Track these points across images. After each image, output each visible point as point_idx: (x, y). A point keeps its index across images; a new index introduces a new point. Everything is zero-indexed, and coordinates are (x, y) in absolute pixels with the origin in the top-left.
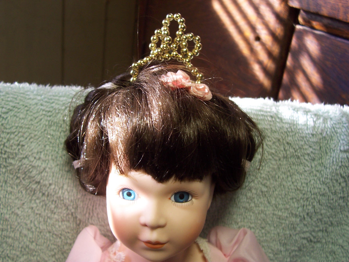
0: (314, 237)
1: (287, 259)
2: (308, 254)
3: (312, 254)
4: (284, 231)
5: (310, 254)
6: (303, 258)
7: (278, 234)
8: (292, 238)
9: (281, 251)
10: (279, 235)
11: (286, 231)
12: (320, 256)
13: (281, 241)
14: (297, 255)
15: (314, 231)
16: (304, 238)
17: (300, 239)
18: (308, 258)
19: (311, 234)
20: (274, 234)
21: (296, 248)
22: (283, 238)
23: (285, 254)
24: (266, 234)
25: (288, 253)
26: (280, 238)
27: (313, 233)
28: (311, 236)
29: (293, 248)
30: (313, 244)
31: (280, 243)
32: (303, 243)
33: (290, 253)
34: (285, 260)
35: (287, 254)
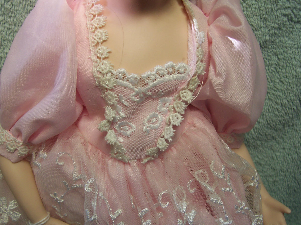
0: (296, 16)
1: (266, 36)
2: (287, 35)
3: (291, 35)
4: (265, 6)
5: (289, 34)
6: (282, 39)
7: (259, 8)
8: (274, 13)
9: (261, 28)
10: (260, 10)
11: (267, 5)
12: (298, 38)
13: (261, 16)
14: (276, 34)
15: (295, 8)
16: (285, 15)
17: (281, 16)
18: (287, 39)
19: (292, 11)
20: (255, 8)
21: (277, 26)
22: (264, 13)
23: (264, 31)
24: (247, 8)
25: (268, 30)
26: (261, 12)
27: (295, 11)
28: (292, 14)
29: (273, 25)
30: (293, 24)
31: (261, 18)
32: (284, 20)
33: (269, 31)
34: (264, 37)
35: (266, 31)
